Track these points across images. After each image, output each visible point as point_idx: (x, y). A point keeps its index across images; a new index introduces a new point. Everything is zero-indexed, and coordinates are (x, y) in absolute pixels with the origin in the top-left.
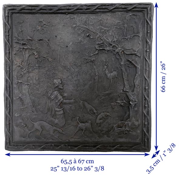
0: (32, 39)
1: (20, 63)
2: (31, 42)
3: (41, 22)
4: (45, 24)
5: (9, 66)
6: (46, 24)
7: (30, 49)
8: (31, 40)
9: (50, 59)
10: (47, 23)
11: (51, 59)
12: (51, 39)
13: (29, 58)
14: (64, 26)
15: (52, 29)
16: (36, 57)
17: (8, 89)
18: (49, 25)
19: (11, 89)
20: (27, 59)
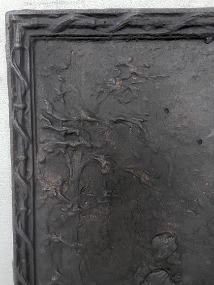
0: (93, 119)
1: (58, 189)
2: (91, 128)
3: (121, 68)
4: (134, 73)
5: (25, 198)
6: (140, 73)
7: (88, 148)
8: (90, 122)
9: (145, 178)
10: (142, 71)
11: (148, 179)
12: (149, 118)
13: (82, 172)
14: (195, 77)
15: (157, 87)
16: (104, 171)
17: (24, 261)
18: (147, 75)
19: (31, 260)
20: (76, 176)
